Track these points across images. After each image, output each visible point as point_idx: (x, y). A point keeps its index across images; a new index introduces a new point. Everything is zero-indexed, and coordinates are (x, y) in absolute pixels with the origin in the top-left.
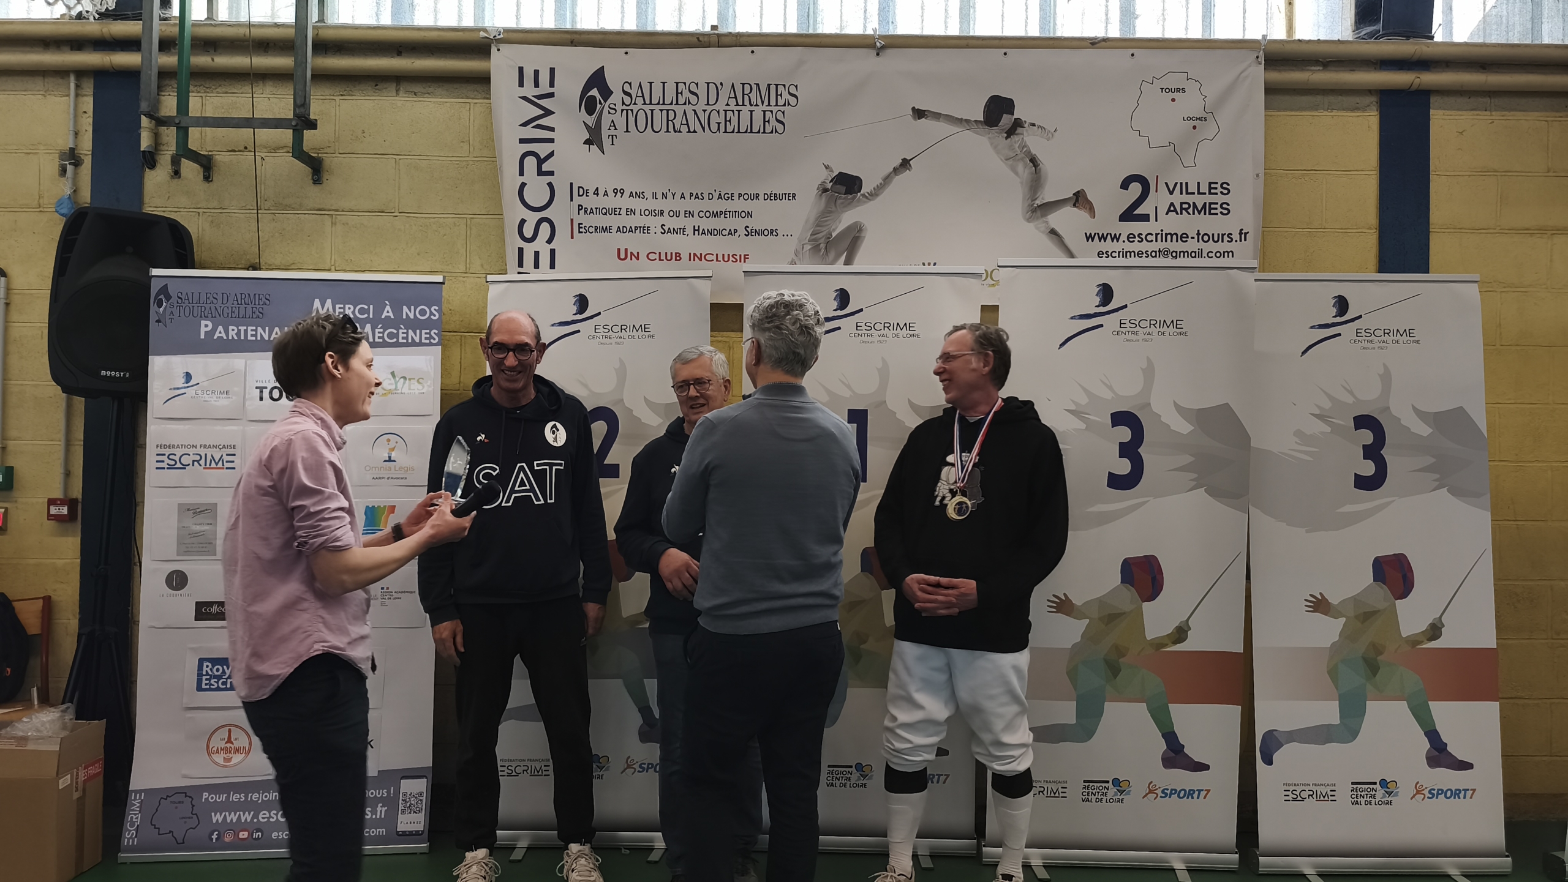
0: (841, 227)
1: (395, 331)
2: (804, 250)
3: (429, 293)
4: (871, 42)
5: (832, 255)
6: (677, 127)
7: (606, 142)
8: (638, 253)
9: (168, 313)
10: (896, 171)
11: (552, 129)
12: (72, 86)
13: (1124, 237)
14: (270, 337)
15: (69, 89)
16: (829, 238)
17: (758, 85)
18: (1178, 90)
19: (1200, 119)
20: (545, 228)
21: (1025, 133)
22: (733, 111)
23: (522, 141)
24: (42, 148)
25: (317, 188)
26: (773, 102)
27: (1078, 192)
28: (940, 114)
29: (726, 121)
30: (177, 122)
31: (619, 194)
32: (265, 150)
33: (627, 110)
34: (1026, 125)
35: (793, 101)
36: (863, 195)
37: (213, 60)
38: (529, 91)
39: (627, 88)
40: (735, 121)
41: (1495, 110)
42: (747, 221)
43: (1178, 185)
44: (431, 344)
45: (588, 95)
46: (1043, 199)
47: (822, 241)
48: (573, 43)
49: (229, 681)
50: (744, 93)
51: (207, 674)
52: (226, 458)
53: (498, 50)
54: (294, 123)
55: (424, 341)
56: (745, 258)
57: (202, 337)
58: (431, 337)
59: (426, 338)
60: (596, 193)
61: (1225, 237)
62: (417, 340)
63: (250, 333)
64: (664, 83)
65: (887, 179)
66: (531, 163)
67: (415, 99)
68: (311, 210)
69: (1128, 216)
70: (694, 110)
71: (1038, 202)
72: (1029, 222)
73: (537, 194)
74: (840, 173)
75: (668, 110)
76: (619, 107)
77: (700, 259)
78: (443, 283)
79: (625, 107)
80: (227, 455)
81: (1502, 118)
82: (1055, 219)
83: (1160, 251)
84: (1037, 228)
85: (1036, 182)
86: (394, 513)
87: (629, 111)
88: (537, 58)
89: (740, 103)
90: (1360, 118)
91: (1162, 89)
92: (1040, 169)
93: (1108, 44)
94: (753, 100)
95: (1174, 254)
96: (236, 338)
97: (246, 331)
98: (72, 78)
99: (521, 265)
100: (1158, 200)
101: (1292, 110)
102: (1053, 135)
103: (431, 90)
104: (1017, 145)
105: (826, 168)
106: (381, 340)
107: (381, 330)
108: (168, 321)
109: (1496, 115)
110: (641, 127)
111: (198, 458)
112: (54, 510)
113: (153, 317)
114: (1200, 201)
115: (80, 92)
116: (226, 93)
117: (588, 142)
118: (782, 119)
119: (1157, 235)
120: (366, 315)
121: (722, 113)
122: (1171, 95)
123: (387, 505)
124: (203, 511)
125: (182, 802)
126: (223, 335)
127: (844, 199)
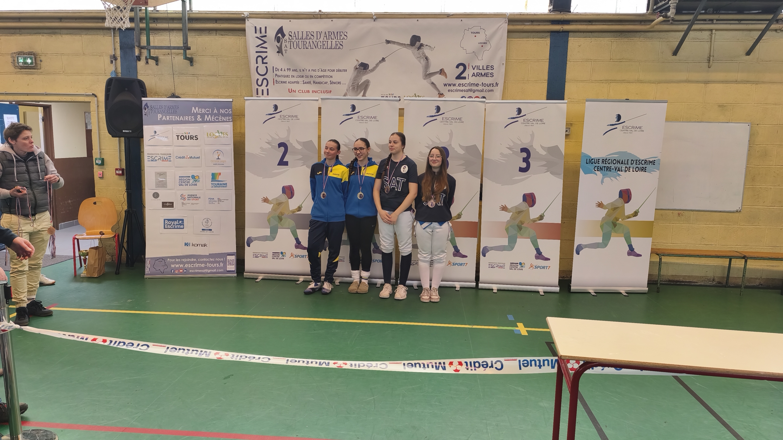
0: (362, 81)
1: (218, 117)
2: (350, 89)
3: (228, 105)
4: (371, 16)
5: (359, 91)
6: (307, 47)
7: (284, 52)
8: (295, 90)
9: (148, 111)
10: (380, 62)
11: (266, 48)
12: (112, 33)
13: (457, 85)
14: (179, 119)
15: (111, 34)
16: (358, 85)
17: (334, 32)
18: (477, 33)
19: (484, 43)
20: (265, 81)
21: (424, 48)
22: (325, 41)
23: (257, 52)
24: (104, 54)
25: (192, 67)
26: (339, 38)
27: (441, 69)
28: (395, 42)
29: (323, 45)
30: (147, 48)
31: (289, 70)
32: (175, 55)
33: (290, 41)
34: (424, 46)
35: (345, 37)
36: (369, 70)
37: (157, 25)
38: (258, 35)
39: (290, 34)
40: (326, 45)
41: (593, 38)
42: (331, 79)
43: (476, 67)
44: (229, 121)
45: (278, 36)
46: (429, 72)
47: (356, 86)
48: (272, 18)
49: (173, 226)
50: (329, 34)
51: (167, 224)
52: (168, 158)
53: (248, 20)
54: (183, 48)
55: (227, 120)
56: (330, 92)
57: (159, 120)
58: (229, 119)
59: (228, 120)
60: (281, 70)
61: (491, 85)
62: (225, 120)
63: (173, 118)
64: (302, 32)
65: (377, 65)
66: (260, 59)
67: (222, 37)
68: (190, 75)
69: (459, 77)
70: (313, 41)
71: (428, 73)
72: (425, 80)
73: (262, 70)
74: (362, 63)
75: (304, 41)
76: (288, 40)
77: (316, 93)
78: (232, 101)
79: (290, 40)
80: (169, 157)
81: (595, 40)
82: (434, 79)
83: (469, 90)
84: (427, 82)
85: (427, 66)
86: (220, 175)
87: (291, 42)
88: (261, 23)
89: (328, 38)
90: (544, 41)
91: (472, 32)
92: (429, 61)
93: (453, 16)
94: (332, 37)
95: (474, 91)
96: (169, 120)
97: (172, 117)
98: (112, 30)
99: (257, 94)
100: (469, 72)
101: (520, 38)
102: (433, 49)
103: (227, 33)
104: (421, 53)
105: (357, 61)
106: (214, 120)
107: (214, 117)
108: (148, 115)
109: (593, 39)
110: (295, 47)
111: (160, 158)
112: (117, 172)
113: (144, 113)
114: (483, 72)
115: (115, 35)
116: (161, 35)
117: (278, 52)
118: (342, 44)
119: (468, 84)
120: (209, 112)
121: (322, 42)
122: (475, 34)
123: (218, 172)
124: (163, 174)
125: (162, 261)
126: (165, 119)
127: (363, 71)
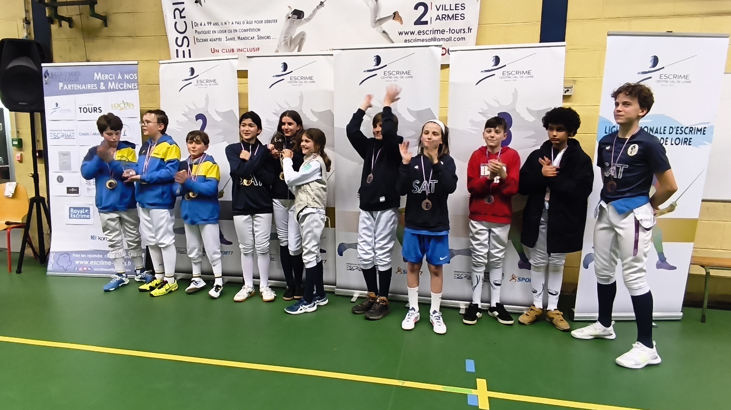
0: (296, 34)
1: (123, 84)
2: (281, 45)
3: (133, 69)
5: (293, 46)
7: (202, 1)
8: (218, 50)
9: (49, 80)
10: (318, 7)
13: (416, 33)
14: (82, 88)
16: (291, 39)
20: (186, 40)
23: (173, 4)
24: (18, 18)
25: (106, 28)
27: (395, 12)
31: (209, 24)
36: (305, 19)
42: (258, 33)
43: (441, 6)
44: (135, 89)
46: (380, 17)
47: (288, 41)
49: (79, 215)
51: (72, 213)
52: (71, 135)
54: (89, 2)
56: (258, 49)
57: (60, 89)
59: (133, 87)
60: (201, 25)
61: (462, 30)
63: (75, 87)
65: (314, 12)
66: (177, 13)
68: (105, 37)
69: (418, 22)
71: (378, 18)
72: (374, 28)
73: (181, 26)
74: (295, 10)
77: (241, 51)
78: (138, 64)
80: (72, 133)
83: (432, 39)
84: (377, 31)
85: (376, 10)
92: (378, 3)
95: (439, 40)
96: (71, 89)
97: (74, 86)
99: (177, 56)
100: (432, 14)
105: (290, 8)
106: (118, 88)
107: (118, 84)
108: (49, 83)
111: (63, 135)
113: (44, 82)
114: (451, 13)
117: (196, 2)
119: (431, 31)
120: (112, 79)
124: (66, 154)
125: (66, 257)
126: (67, 88)
127: (297, 21)
